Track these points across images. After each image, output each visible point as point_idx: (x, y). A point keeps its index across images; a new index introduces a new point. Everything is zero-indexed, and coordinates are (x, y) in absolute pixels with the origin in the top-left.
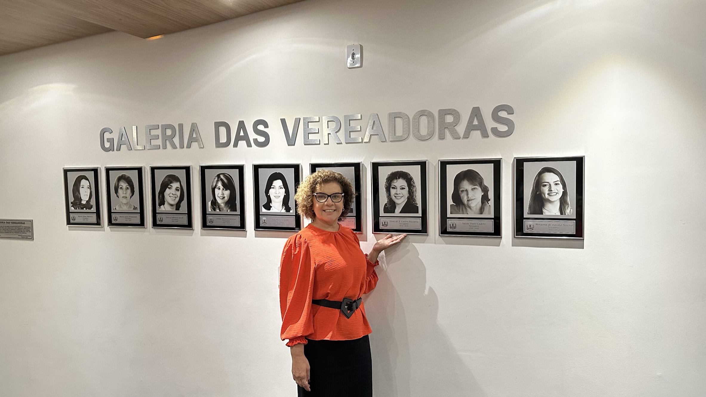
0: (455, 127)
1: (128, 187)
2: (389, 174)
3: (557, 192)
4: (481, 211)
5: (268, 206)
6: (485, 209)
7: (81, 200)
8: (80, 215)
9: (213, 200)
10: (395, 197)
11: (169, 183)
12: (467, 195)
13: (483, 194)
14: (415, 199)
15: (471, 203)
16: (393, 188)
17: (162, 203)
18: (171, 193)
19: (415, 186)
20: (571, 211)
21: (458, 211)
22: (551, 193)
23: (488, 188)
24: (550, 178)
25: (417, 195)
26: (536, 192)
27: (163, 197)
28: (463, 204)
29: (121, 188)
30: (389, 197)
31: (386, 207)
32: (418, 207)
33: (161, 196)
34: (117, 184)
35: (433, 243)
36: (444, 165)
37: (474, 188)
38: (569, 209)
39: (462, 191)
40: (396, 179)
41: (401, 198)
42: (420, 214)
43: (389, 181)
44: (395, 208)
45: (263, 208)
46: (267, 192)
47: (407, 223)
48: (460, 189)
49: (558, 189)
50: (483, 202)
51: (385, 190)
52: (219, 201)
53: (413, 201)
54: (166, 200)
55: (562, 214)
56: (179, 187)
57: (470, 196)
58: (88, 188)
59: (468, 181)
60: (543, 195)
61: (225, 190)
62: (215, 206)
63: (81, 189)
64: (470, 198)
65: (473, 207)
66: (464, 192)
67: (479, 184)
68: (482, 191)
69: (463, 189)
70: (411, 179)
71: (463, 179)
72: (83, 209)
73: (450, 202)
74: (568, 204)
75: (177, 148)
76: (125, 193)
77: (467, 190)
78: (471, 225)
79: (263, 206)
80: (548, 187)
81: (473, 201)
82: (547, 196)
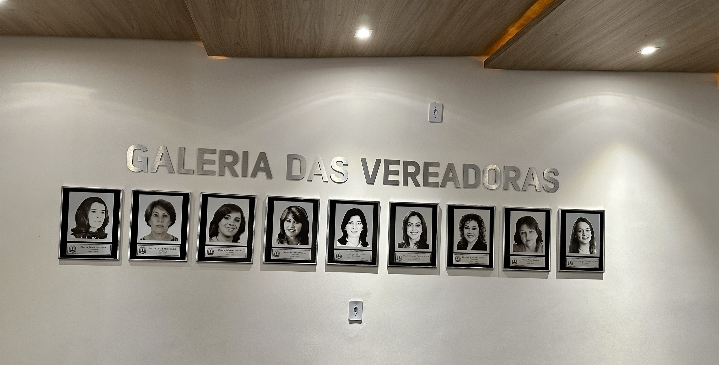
0: (516, 181)
1: (166, 214)
2: (463, 215)
3: (588, 236)
4: (536, 250)
5: (343, 241)
6: (539, 248)
7: (89, 227)
8: (84, 246)
9: (281, 232)
10: (467, 236)
11: (227, 213)
12: (526, 236)
13: (538, 236)
14: (484, 238)
15: (529, 243)
16: (466, 228)
17: (214, 233)
18: (228, 224)
19: (485, 228)
20: (596, 251)
21: (518, 249)
22: (584, 237)
23: (541, 231)
24: (584, 226)
25: (486, 235)
26: (575, 236)
27: (217, 227)
28: (523, 244)
29: (156, 215)
30: (462, 236)
31: (460, 244)
32: (487, 245)
33: (213, 227)
34: (149, 211)
35: (497, 277)
36: (508, 211)
37: (532, 231)
38: (595, 249)
39: (522, 233)
40: (469, 220)
41: (473, 237)
42: (488, 251)
43: (462, 222)
44: (467, 245)
45: (338, 243)
46: (343, 226)
47: (477, 259)
48: (520, 231)
49: (589, 234)
50: (537, 243)
51: (459, 229)
52: (288, 234)
53: (483, 240)
54: (220, 230)
55: (591, 253)
56: (240, 217)
57: (528, 237)
58: (103, 213)
59: (527, 225)
60: (579, 238)
61: (296, 222)
62: (282, 239)
63: (91, 215)
64: (528, 239)
65: (530, 246)
66: (524, 234)
67: (535, 228)
68: (537, 233)
69: (523, 231)
70: (482, 221)
71: (523, 223)
72: (92, 238)
73: (512, 242)
74: (595, 246)
75: (237, 176)
76: (160, 221)
77: (526, 233)
78: (529, 261)
79: (338, 240)
80: (582, 232)
81: (530, 241)
82: (581, 239)
